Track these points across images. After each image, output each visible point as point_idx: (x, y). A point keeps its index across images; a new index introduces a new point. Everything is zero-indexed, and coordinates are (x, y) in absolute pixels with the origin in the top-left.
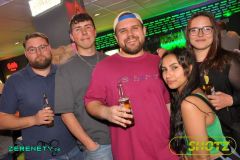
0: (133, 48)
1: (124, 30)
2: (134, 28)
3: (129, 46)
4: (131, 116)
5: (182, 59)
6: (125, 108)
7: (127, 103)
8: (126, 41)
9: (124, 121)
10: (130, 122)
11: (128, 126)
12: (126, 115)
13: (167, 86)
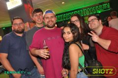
0: (51, 26)
1: (48, 18)
2: (52, 17)
3: (49, 24)
4: (49, 54)
5: (73, 30)
6: (46, 51)
7: (47, 48)
8: (48, 22)
9: (46, 56)
10: (48, 57)
11: (47, 58)
12: (46, 54)
13: (64, 40)
